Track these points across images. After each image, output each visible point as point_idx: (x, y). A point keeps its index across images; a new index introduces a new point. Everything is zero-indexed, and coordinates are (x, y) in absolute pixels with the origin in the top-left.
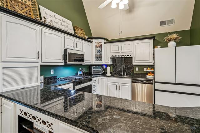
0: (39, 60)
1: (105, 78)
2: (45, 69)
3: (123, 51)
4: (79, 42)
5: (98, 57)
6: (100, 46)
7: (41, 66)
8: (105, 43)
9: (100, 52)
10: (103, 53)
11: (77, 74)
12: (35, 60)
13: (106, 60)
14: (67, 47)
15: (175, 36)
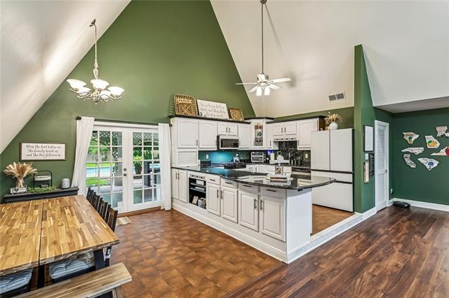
0: (197, 147)
1: (268, 166)
2: (202, 153)
3: (287, 133)
4: (233, 126)
5: (259, 141)
6: (261, 127)
7: (199, 151)
8: (267, 123)
9: (260, 134)
10: (264, 136)
11: (232, 161)
12: (194, 147)
13: (268, 144)
14: (219, 133)
15: (334, 116)
